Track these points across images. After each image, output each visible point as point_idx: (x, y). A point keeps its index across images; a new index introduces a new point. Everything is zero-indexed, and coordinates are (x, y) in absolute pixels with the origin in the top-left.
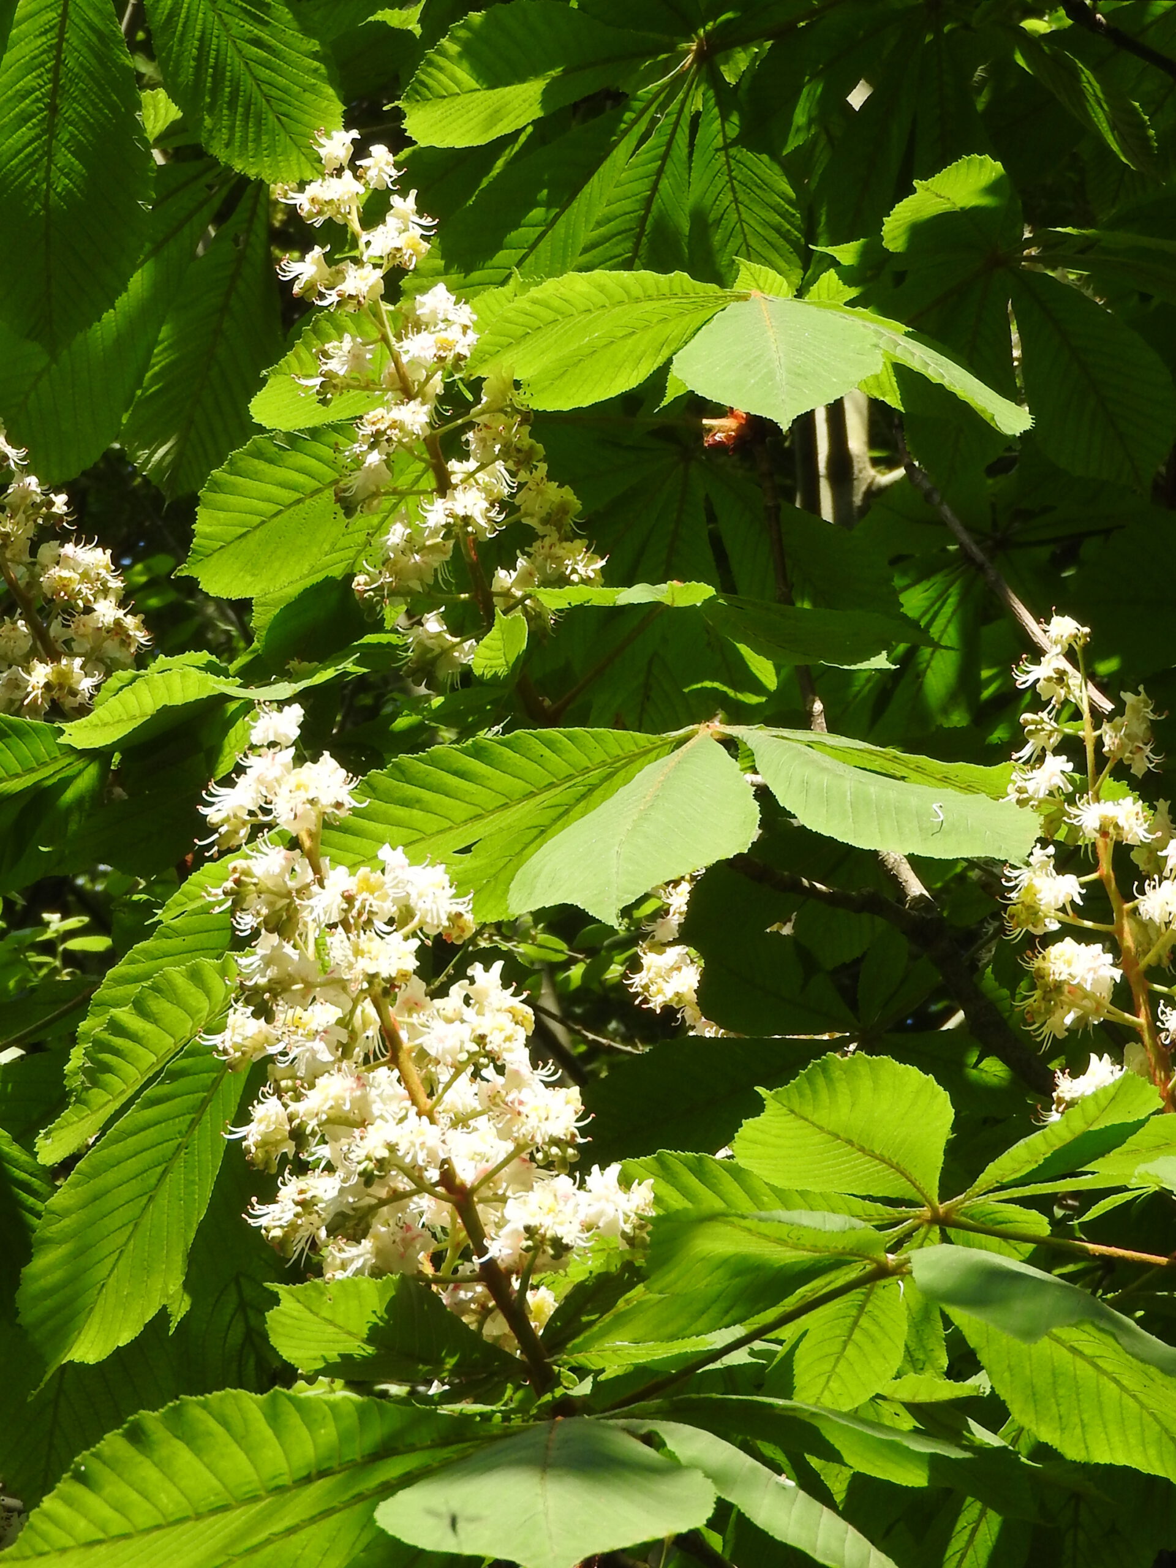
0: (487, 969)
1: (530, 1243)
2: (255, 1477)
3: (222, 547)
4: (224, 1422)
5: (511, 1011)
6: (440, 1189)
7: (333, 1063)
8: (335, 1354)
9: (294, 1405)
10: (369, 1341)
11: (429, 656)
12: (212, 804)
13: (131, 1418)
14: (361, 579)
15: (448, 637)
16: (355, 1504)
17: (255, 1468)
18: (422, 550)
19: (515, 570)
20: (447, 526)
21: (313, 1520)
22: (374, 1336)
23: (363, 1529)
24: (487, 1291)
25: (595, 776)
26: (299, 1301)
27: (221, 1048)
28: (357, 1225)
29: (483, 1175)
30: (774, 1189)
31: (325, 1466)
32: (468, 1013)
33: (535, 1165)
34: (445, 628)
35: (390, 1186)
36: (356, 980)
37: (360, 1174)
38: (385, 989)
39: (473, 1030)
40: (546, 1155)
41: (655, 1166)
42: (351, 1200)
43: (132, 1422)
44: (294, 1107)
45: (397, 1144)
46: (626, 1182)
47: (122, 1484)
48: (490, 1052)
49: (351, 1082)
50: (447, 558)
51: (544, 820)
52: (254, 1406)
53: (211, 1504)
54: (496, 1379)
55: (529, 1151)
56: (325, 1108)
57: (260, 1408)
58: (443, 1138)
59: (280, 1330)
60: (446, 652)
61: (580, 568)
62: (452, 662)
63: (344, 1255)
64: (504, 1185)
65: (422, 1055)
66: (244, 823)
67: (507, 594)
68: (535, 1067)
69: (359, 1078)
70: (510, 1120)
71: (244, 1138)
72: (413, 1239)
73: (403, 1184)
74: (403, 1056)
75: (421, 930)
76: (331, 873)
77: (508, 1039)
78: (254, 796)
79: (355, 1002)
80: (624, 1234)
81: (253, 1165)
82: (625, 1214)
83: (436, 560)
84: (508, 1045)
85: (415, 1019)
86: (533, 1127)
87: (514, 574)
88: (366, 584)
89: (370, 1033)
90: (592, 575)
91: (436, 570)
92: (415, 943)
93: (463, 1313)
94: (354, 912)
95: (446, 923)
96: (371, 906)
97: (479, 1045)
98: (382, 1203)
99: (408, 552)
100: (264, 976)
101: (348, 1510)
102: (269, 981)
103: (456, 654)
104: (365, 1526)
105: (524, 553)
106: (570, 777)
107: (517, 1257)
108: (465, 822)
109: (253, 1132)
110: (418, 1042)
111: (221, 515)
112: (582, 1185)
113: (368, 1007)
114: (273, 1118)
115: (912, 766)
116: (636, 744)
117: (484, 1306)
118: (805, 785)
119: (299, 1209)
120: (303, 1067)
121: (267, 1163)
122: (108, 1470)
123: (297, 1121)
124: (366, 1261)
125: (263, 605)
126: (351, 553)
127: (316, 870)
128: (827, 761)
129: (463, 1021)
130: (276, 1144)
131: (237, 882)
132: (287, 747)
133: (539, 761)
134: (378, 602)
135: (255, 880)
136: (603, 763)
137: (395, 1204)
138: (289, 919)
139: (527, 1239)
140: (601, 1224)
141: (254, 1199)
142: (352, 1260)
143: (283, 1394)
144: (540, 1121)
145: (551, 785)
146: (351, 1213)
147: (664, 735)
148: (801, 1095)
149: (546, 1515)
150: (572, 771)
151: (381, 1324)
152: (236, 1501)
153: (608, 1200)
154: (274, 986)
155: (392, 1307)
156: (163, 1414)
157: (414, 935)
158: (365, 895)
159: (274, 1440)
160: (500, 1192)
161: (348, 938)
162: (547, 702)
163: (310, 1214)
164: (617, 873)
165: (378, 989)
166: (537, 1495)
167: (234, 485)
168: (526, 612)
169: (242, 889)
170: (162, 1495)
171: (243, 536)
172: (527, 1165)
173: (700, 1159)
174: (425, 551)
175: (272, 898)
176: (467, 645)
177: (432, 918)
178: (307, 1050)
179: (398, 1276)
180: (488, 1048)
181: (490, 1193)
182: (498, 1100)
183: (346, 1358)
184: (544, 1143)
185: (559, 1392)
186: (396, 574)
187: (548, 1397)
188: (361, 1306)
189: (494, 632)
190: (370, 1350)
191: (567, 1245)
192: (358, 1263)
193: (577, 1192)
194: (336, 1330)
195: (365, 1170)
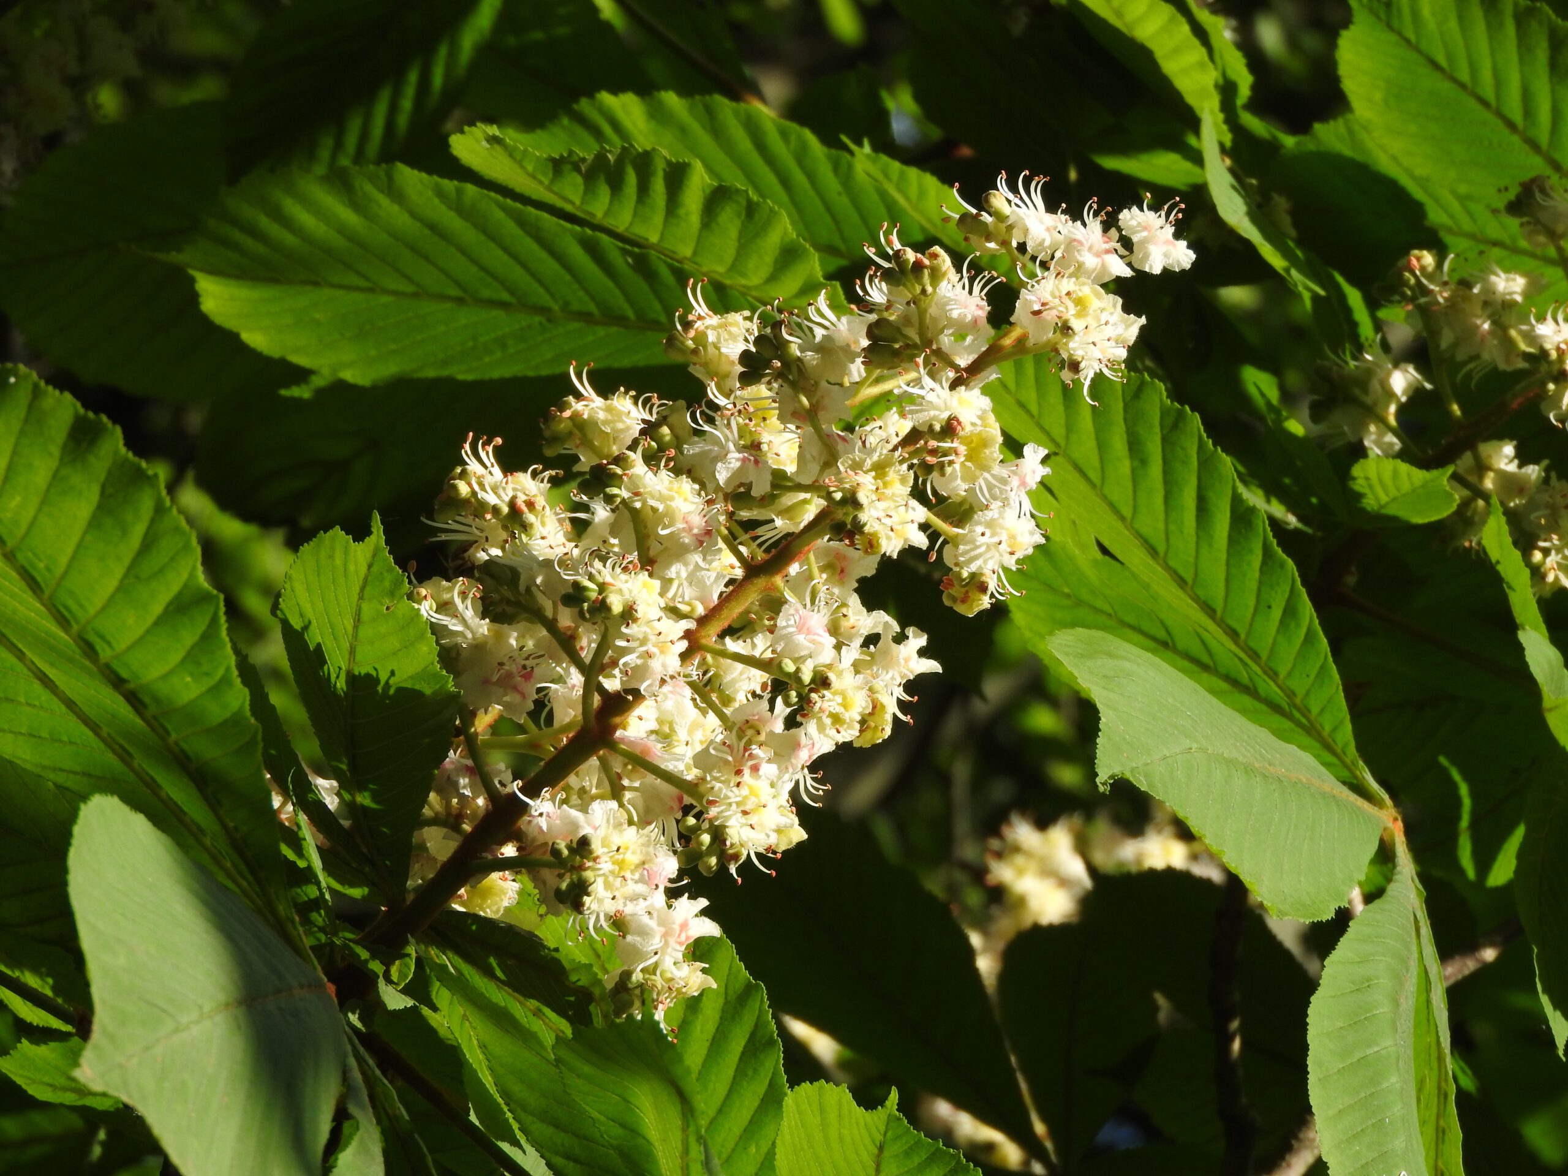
0: (923, 653)
1: (566, 852)
2: (92, 611)
3: (1408, 41)
4: (148, 545)
5: (876, 707)
6: (597, 699)
7: (718, 489)
8: (319, 639)
9: (209, 627)
10: (353, 680)
11: (1357, 391)
12: (1014, 189)
13: (104, 418)
14: (1428, 259)
15: (1393, 408)
16: (114, 752)
17: (103, 609)
18: (1500, 327)
19: (1520, 466)
20: (1544, 353)
21: (70, 704)
22: (363, 684)
23: (86, 774)
24: (481, 813)
25: (1270, 688)
26: (370, 566)
27: (690, 317)
28: (509, 602)
29: (637, 752)
30: (770, 1155)
31: (146, 699)
32: (853, 652)
33: (679, 815)
34: (1404, 399)
35: (577, 628)
36: (841, 481)
37: (576, 585)
38: (844, 524)
39: (830, 666)
40: (696, 830)
41: (738, 986)
42: (539, 581)
43: (100, 422)
44: (636, 457)
45: (635, 620)
46: (699, 950)
47: (12, 440)
48: (809, 701)
49: (698, 522)
50: (1502, 366)
51: (1184, 641)
52: (185, 576)
53: (33, 566)
54: (367, 869)
55: (695, 803)
56: (651, 502)
57: (186, 586)
58: (667, 679)
59: (323, 554)
60: (1372, 413)
61: (1552, 560)
62: (1360, 427)
63: (458, 600)
64: (637, 784)
65: (774, 605)
66: (1005, 243)
67: (1482, 468)
68: (814, 767)
69: (708, 533)
70: (726, 762)
71: (579, 396)
72: (515, 689)
73: (587, 643)
74: (761, 582)
75: (945, 542)
76: (976, 392)
77: (836, 719)
78: (1047, 243)
79: (815, 487)
80: (627, 975)
81: (546, 422)
82: (656, 966)
83: (1492, 354)
84: (828, 721)
85: (820, 578)
86: (727, 797)
87: (1512, 468)
88: (1423, 269)
89: (779, 522)
90: (1550, 578)
91: (1477, 357)
92: (921, 541)
93: (439, 792)
94: (933, 444)
95: (965, 574)
96: (951, 463)
97: (813, 681)
98: (551, 625)
99: (1489, 311)
100: (802, 349)
101: (102, 746)
102: (799, 359)
103: (1372, 428)
104: (89, 776)
105: (1547, 470)
106: (1255, 655)
107: (541, 840)
108: (1139, 536)
109: (592, 405)
110: (788, 595)
111: (1453, 24)
112: (673, 894)
113: (814, 507)
114: (620, 426)
115: (1442, 1123)
116: (1335, 729)
117: (459, 817)
118: (1364, 985)
119: (505, 510)
120: (697, 450)
121: (557, 439)
122: (23, 415)
123: (619, 471)
124: (461, 634)
125: (1351, 131)
126: (1467, 225)
127: (975, 368)
128: (1409, 1001)
129: (838, 647)
130: (587, 443)
131: (918, 266)
132: (1130, 265)
133: (1262, 605)
134: (1403, 296)
135: (929, 289)
136: (1290, 694)
137: (555, 643)
138: (896, 353)
139: (569, 847)
140: (629, 938)
141: (499, 441)
142: (456, 615)
143: (217, 608)
144: (738, 804)
145: (1233, 634)
146: (522, 588)
147: (1361, 763)
148: (908, 1154)
149: (177, 1030)
150: (1264, 655)
151: (380, 689)
152: (51, 598)
153: (665, 935)
154: (795, 370)
155: (408, 696)
156: (126, 460)
157: (933, 535)
158: (962, 449)
159: (150, 620)
160: (626, 782)
161: (895, 449)
162: (1351, 580)
163: (505, 527)
164: (1165, 758)
165: (840, 515)
166: (201, 1007)
167: (1501, 25)
168: (1465, 504)
169: (911, 276)
170: (18, 498)
171: (1435, 65)
172: (676, 806)
173: (771, 1042)
174: (1499, 332)
175: (915, 319)
176: (1390, 438)
177: (966, 552)
178: (722, 446)
179: (453, 689)
180: (814, 696)
181: (618, 768)
182: (750, 733)
183: (318, 656)
184: (711, 821)
185: (376, 966)
186: (1452, 304)
187: (364, 954)
188: (394, 654)
189: (1419, 475)
190: (341, 684)
191: (582, 904)
192: (455, 626)
193: (661, 889)
194: (350, 629)
195: (585, 589)
